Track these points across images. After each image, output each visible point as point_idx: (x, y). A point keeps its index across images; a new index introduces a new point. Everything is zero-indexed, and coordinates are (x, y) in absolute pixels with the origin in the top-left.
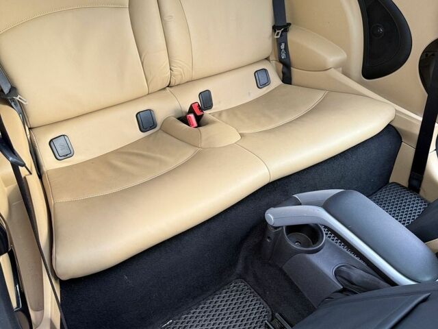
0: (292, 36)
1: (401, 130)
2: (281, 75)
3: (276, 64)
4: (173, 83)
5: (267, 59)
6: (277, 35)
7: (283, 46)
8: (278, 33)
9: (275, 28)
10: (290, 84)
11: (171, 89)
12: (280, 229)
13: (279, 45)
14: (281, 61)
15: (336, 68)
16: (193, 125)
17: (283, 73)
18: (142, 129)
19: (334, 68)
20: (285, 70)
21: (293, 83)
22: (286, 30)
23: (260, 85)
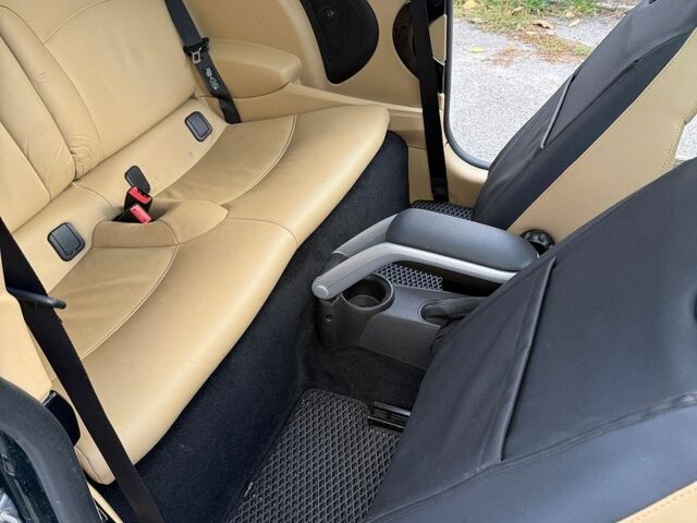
0: (217, 55)
1: (403, 132)
2: (222, 114)
3: (208, 101)
4: (80, 173)
5: (193, 97)
6: (196, 58)
7: (209, 73)
8: (196, 56)
9: (188, 50)
10: (239, 121)
11: (81, 183)
12: (338, 298)
13: (203, 72)
14: (214, 94)
15: (293, 80)
16: (145, 220)
17: (223, 110)
18: (65, 257)
19: (292, 81)
20: (225, 105)
21: (242, 119)
22: (205, 50)
23: (201, 137)
